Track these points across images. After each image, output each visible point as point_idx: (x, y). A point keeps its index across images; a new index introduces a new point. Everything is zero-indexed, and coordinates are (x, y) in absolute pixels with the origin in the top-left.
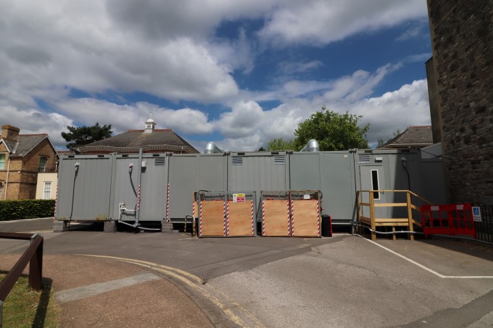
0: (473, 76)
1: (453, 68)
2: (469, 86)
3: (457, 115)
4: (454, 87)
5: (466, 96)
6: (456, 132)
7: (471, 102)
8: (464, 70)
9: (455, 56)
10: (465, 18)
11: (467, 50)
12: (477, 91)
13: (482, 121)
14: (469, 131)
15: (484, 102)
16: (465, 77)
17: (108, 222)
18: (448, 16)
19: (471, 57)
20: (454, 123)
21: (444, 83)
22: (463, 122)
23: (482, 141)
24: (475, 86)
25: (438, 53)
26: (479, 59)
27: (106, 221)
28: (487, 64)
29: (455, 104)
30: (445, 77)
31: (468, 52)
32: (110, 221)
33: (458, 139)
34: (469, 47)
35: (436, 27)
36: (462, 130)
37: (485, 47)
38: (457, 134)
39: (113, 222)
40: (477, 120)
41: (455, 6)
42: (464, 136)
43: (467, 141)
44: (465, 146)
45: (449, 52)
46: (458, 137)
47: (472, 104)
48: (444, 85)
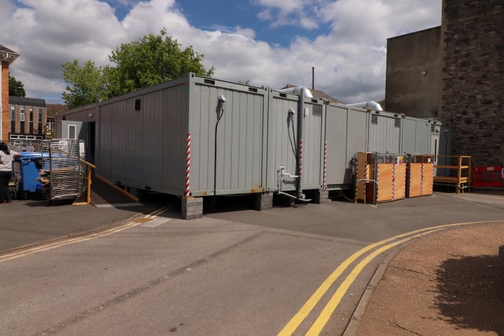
0: (484, 76)
1: (464, 64)
2: (479, 83)
3: (461, 101)
4: (461, 78)
5: (474, 89)
6: (458, 112)
7: (478, 94)
8: (476, 69)
9: (468, 55)
10: (486, 31)
11: (482, 55)
12: (487, 88)
13: (486, 110)
14: (471, 114)
15: (491, 97)
16: (476, 75)
17: (266, 194)
18: (467, 21)
19: (486, 63)
20: (456, 106)
21: (451, 72)
22: (467, 107)
23: (483, 124)
24: (484, 84)
25: (448, 46)
26: (493, 66)
27: (263, 193)
28: (499, 72)
29: (461, 92)
30: (452, 68)
31: (484, 58)
32: (268, 192)
33: (459, 119)
34: (485, 54)
35: (450, 23)
36: (465, 113)
37: (501, 59)
38: (458, 115)
39: (271, 194)
40: (482, 109)
41: (476, 17)
42: (465, 118)
43: (468, 121)
44: (466, 125)
45: (462, 50)
46: (459, 117)
47: (479, 97)
48: (451, 75)
